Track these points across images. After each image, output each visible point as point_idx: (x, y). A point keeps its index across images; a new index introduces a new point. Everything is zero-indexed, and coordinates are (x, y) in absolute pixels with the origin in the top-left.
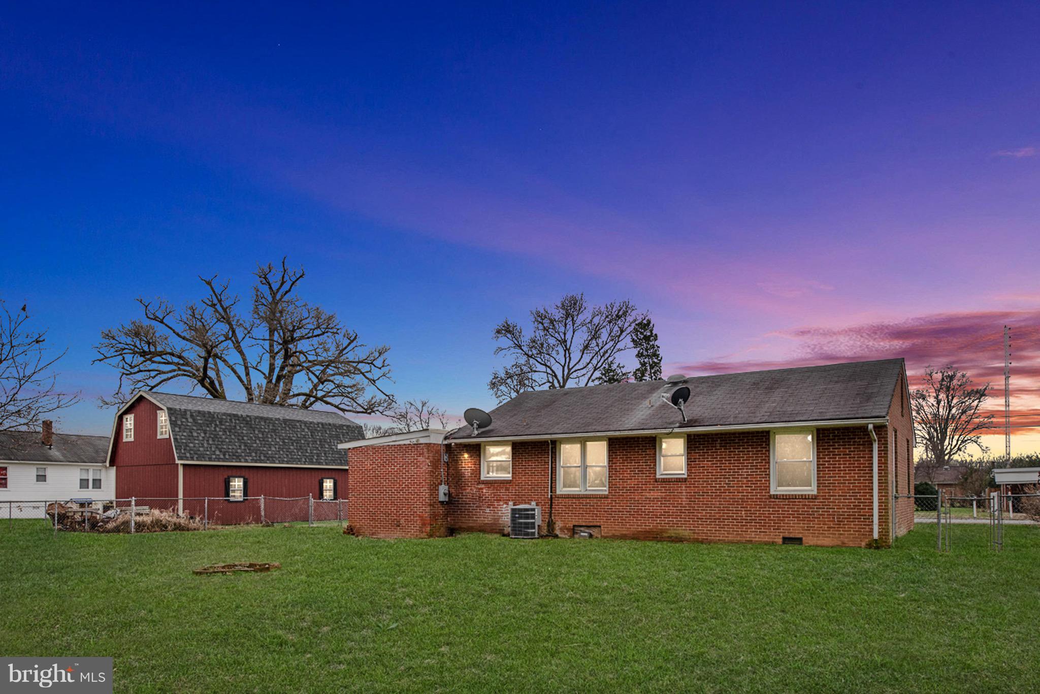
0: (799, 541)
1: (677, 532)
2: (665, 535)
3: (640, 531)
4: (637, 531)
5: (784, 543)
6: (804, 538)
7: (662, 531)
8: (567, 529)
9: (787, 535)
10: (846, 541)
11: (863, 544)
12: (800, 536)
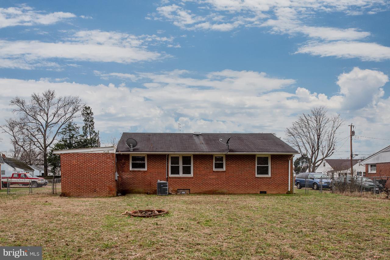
0: (265, 192)
1: (221, 190)
2: (217, 192)
3: (207, 191)
4: (206, 191)
5: (260, 193)
6: (267, 192)
7: (216, 190)
8: (175, 191)
9: (261, 191)
10: (280, 192)
11: (285, 193)
12: (266, 191)
